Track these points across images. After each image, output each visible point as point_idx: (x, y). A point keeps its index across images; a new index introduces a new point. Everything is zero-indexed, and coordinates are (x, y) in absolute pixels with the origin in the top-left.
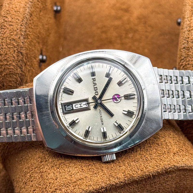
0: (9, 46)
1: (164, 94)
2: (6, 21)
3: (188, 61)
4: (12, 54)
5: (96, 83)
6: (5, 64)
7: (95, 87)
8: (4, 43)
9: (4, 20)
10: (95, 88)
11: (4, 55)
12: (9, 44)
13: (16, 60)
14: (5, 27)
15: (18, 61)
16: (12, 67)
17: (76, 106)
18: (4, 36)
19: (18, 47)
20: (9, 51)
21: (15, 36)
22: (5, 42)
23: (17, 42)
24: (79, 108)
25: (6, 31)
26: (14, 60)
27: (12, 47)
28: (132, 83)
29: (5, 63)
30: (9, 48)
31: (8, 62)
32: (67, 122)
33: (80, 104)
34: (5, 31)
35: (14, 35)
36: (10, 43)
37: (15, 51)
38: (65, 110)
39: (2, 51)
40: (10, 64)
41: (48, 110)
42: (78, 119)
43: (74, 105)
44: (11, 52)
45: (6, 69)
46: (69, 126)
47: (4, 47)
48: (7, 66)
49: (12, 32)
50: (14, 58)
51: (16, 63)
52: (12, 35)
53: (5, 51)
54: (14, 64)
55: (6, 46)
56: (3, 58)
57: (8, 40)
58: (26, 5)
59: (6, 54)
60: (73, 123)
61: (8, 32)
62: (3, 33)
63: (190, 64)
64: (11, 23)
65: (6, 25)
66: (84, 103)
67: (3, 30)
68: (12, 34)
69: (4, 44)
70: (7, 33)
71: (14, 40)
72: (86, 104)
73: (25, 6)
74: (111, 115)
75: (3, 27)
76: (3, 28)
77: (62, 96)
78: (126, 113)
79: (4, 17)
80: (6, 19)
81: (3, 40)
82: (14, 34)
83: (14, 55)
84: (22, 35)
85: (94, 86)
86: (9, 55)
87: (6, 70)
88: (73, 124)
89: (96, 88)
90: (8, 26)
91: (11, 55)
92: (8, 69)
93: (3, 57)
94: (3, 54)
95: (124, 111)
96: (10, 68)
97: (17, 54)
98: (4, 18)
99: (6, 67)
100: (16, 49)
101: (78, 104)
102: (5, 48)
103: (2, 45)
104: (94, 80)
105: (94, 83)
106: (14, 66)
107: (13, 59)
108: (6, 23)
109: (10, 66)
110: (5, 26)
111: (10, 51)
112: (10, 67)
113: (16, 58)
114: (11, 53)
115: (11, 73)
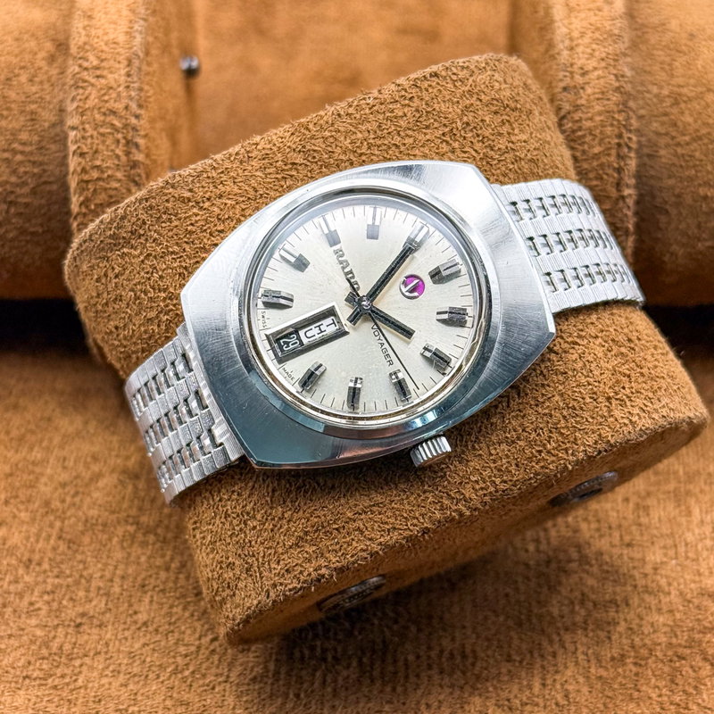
0: (102, 130)
1: (536, 249)
2: (86, 69)
3: (577, 121)
4: (112, 151)
5: (347, 261)
6: (95, 177)
7: (346, 270)
8: (89, 123)
9: (80, 66)
10: (346, 274)
11: (90, 155)
12: (101, 126)
13: (123, 166)
14: (86, 84)
15: (129, 168)
16: (115, 185)
17: (309, 334)
18: (87, 106)
19: (125, 131)
20: (104, 142)
21: (115, 101)
22: (92, 120)
23: (121, 117)
24: (317, 336)
25: (90, 94)
26: (118, 165)
27: (110, 133)
28: (442, 236)
29: (95, 174)
30: (103, 135)
31: (103, 172)
32: (294, 381)
33: (319, 326)
34: (87, 92)
35: (112, 101)
36: (104, 121)
37: (118, 141)
38: (282, 350)
39: (86, 145)
40: (109, 176)
41: (236, 363)
42: (321, 365)
43: (302, 333)
44: (108, 146)
45: (99, 191)
46: (300, 390)
47: (88, 134)
48: (101, 183)
49: (104, 94)
50: (119, 160)
51: (126, 174)
52: (106, 102)
53: (92, 143)
54: (119, 175)
55: (95, 129)
56: (90, 164)
57: (97, 116)
58: (132, 28)
59: (96, 152)
60: (309, 378)
61: (94, 94)
62: (83, 97)
63: (584, 127)
64: (98, 73)
65: (87, 78)
66: (329, 320)
67: (81, 91)
68: (106, 98)
69: (87, 126)
70: (92, 97)
71: (113, 112)
72: (334, 323)
73: (129, 30)
74: (407, 333)
75: (81, 84)
76: (82, 87)
77: (263, 317)
78: (445, 316)
79: (80, 58)
80: (86, 64)
81: (84, 117)
82: (111, 99)
83: (117, 151)
84: (131, 98)
85: (343, 268)
86: (105, 153)
87: (100, 193)
88: (310, 380)
89: (351, 272)
90: (93, 81)
91: (110, 153)
92: (106, 189)
93: (88, 160)
94: (87, 153)
95: (438, 313)
96: (110, 188)
97: (125, 148)
98: (80, 62)
99: (98, 187)
100: (120, 136)
101: (312, 327)
102: (92, 137)
103: (84, 129)
104: (339, 254)
105: (341, 263)
106: (119, 181)
107: (117, 162)
108: (86, 73)
109: (108, 184)
110: (85, 81)
111: (107, 143)
112: (108, 186)
113: (124, 158)
114: (111, 148)
115: (112, 200)
